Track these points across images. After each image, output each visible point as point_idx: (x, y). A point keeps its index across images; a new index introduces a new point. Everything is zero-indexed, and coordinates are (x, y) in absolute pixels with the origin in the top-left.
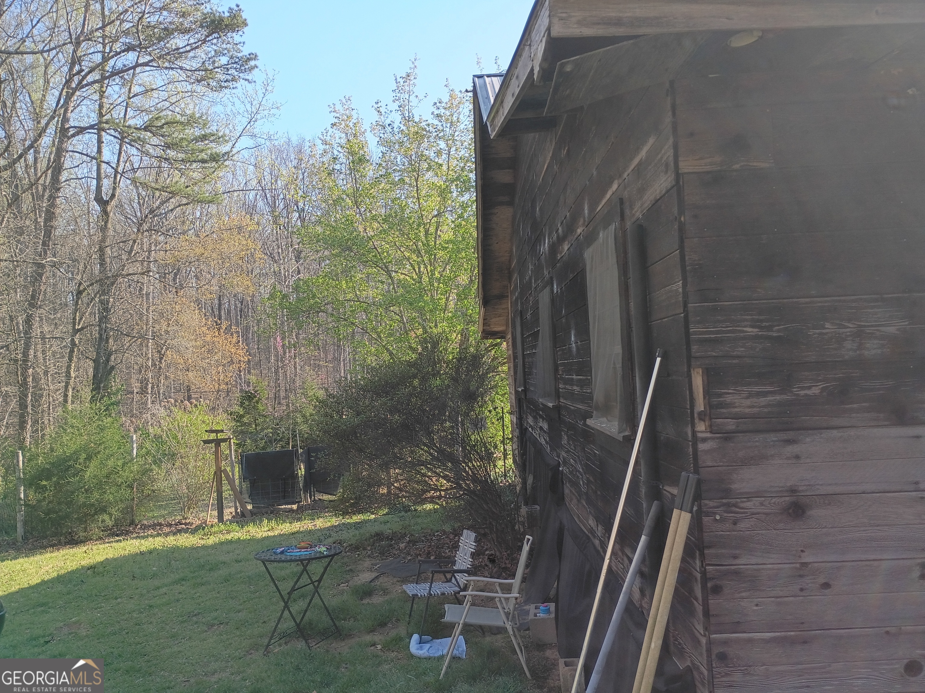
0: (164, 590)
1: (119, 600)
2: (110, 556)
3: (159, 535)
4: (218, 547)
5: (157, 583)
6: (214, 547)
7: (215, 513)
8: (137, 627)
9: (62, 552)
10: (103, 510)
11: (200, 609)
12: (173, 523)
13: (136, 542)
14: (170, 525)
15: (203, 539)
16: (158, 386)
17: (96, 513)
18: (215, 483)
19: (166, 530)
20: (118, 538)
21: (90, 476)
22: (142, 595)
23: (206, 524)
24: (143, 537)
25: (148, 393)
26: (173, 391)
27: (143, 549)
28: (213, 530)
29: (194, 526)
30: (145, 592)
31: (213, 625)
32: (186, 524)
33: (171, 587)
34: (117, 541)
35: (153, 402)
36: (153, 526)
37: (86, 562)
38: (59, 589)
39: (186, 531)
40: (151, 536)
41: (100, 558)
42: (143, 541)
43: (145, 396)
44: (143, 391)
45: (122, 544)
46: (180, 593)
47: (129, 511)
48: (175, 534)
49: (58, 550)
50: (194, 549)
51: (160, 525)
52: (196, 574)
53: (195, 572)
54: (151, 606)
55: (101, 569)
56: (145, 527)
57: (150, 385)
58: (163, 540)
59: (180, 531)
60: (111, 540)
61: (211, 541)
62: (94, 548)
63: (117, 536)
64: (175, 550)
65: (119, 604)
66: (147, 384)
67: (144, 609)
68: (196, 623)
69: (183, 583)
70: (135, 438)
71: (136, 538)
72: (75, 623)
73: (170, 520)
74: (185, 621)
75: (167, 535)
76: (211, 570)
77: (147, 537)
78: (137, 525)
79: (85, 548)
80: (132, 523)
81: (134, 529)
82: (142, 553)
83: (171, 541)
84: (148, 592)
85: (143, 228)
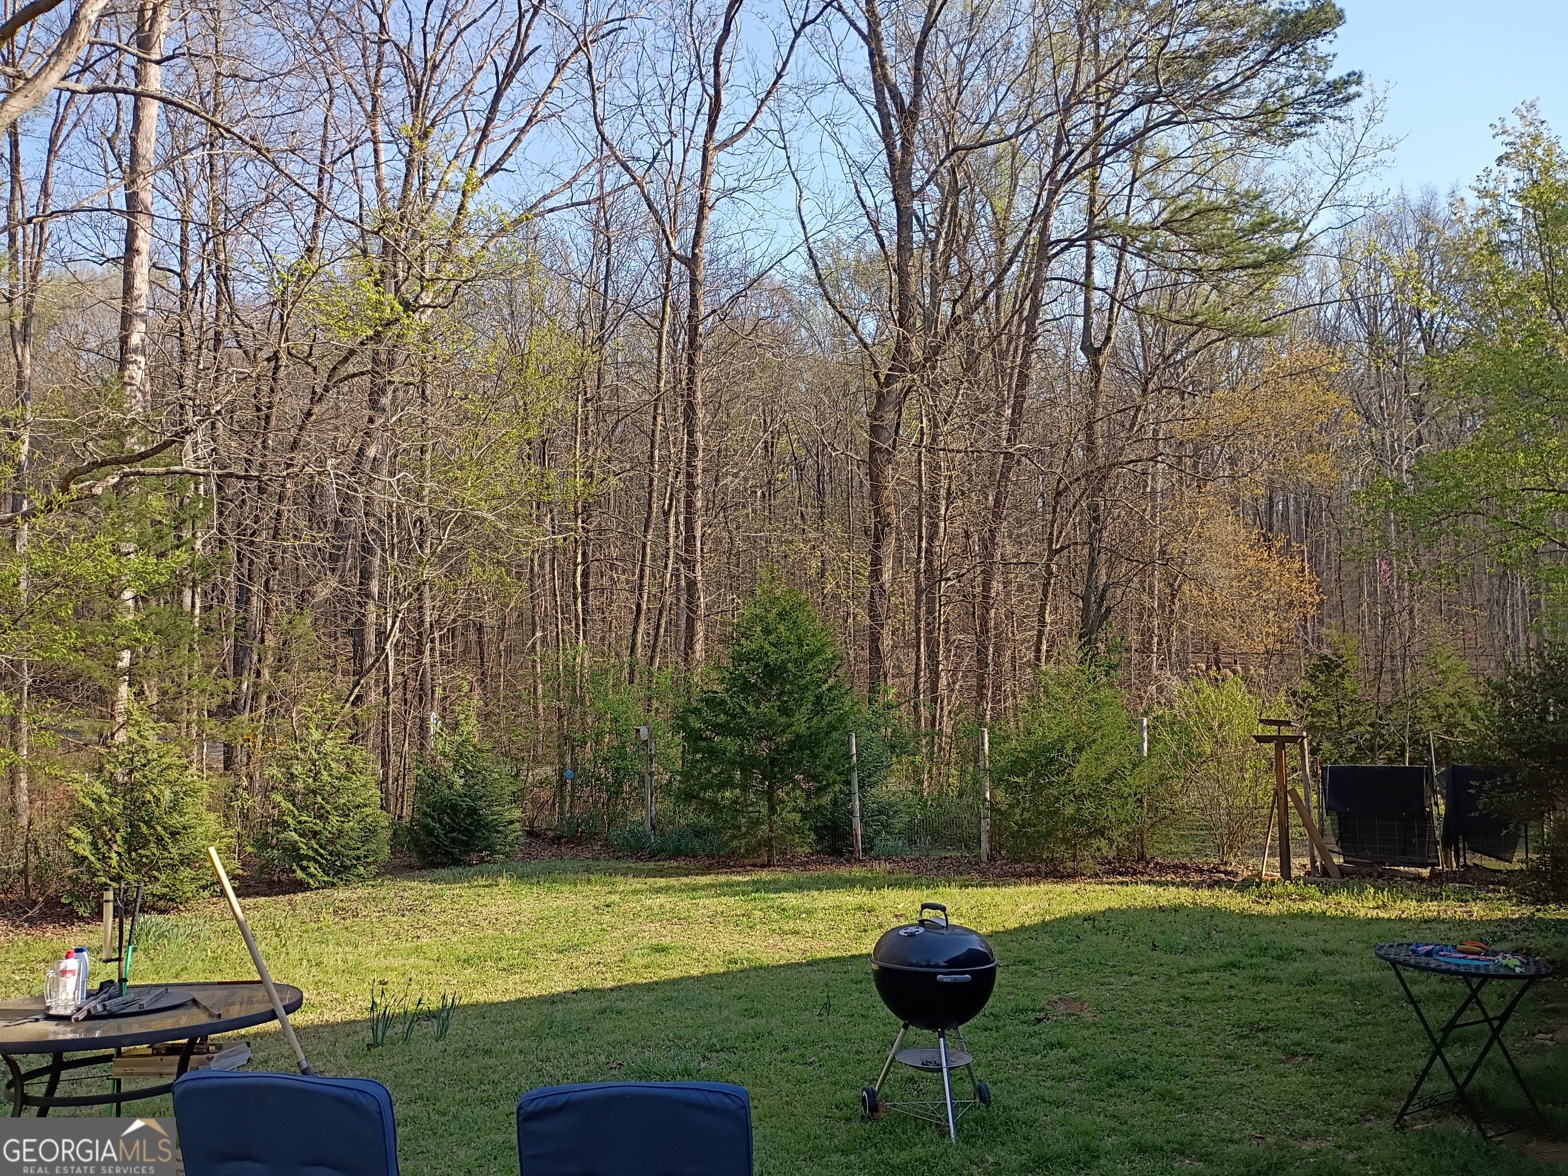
0: (1206, 976)
1: (1135, 977)
2: (1115, 905)
3: (1184, 884)
4: (1288, 921)
5: (1191, 962)
6: (1279, 919)
7: (1276, 861)
8: (1169, 1027)
9: (1043, 887)
10: (1101, 833)
11: (1269, 1021)
12: (1206, 868)
13: (1151, 890)
14: (1201, 871)
15: (1258, 902)
16: (1168, 641)
17: (1090, 835)
18: (1276, 811)
19: (1197, 878)
20: (1121, 879)
21: (1080, 776)
22: (1170, 978)
23: (1260, 878)
24: (1161, 884)
25: (1152, 652)
26: (1191, 649)
27: (1163, 902)
28: (1275, 890)
29: (1240, 879)
30: (1174, 973)
31: (1294, 1055)
32: (1226, 873)
33: (1217, 975)
34: (1122, 883)
35: (1161, 667)
36: (1175, 869)
37: (1079, 908)
38: (1047, 943)
39: (1229, 885)
40: (1173, 884)
41: (1100, 906)
42: (1160, 890)
43: (1148, 657)
44: (1145, 649)
45: (1130, 889)
46: (1231, 987)
47: (1136, 837)
48: (1211, 887)
49: (1038, 883)
50: (1244, 916)
51: (1184, 867)
52: (1254, 960)
53: (1252, 957)
54: (1187, 999)
55: (1104, 924)
56: (1162, 869)
57: (1156, 639)
58: (1192, 893)
59: (1218, 883)
60: (1112, 880)
61: (1274, 908)
62: (1088, 887)
63: (1120, 874)
64: (1213, 912)
65: (1136, 983)
66: (1151, 637)
67: (1177, 1000)
68: (1265, 1043)
69: (1236, 971)
70: (1145, 723)
71: (1150, 882)
72: (1075, 1000)
73: (1199, 860)
74: (1246, 1037)
75: (1198, 886)
76: (1280, 958)
77: (1167, 884)
78: (1148, 863)
79: (1076, 886)
80: (1142, 857)
81: (1144, 868)
82: (1162, 909)
83: (1206, 897)
84: (1179, 974)
85: (1151, 386)
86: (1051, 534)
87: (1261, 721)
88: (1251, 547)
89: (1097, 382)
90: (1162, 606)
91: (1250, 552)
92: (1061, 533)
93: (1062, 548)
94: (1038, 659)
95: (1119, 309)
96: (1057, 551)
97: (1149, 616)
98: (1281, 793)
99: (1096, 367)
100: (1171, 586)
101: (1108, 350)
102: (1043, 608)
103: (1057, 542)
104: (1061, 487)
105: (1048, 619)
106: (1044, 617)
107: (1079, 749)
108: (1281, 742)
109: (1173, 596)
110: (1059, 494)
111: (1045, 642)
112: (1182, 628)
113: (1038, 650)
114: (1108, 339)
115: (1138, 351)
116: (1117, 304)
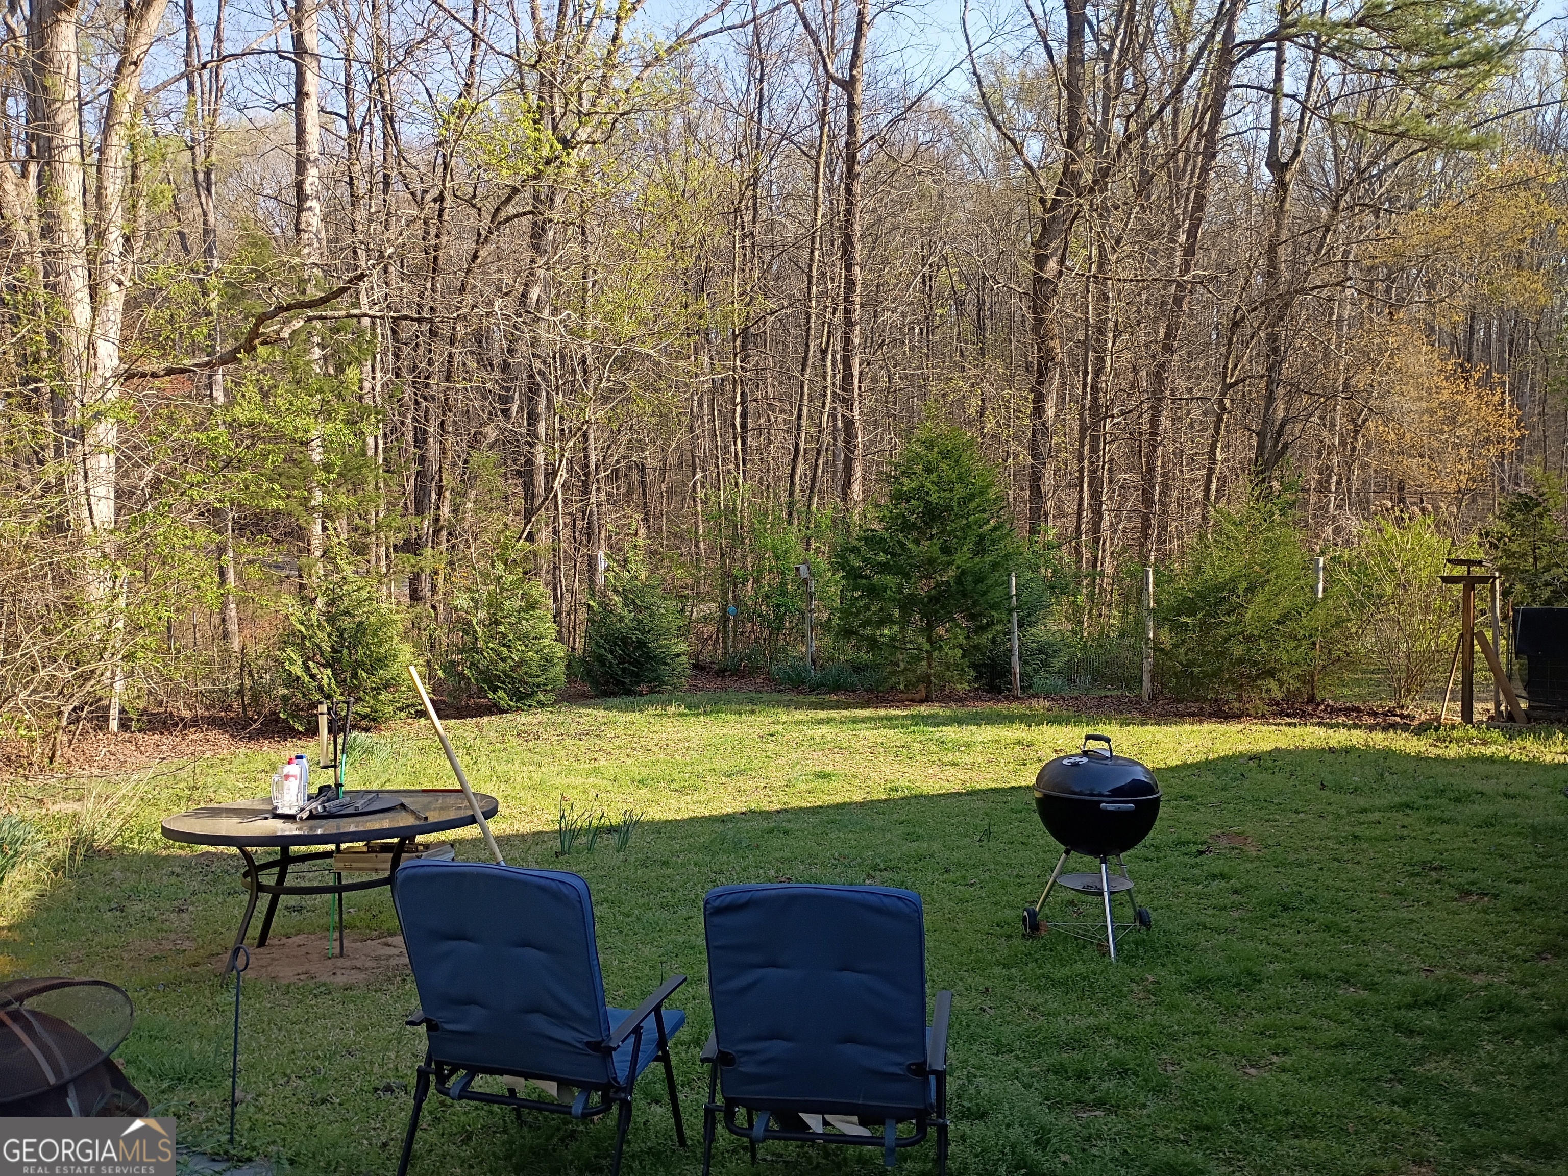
0: (1377, 816)
1: (1302, 815)
2: (1282, 745)
3: (1356, 726)
4: (1467, 765)
5: (1362, 802)
6: (1458, 762)
7: (1458, 707)
8: (1336, 863)
9: (1207, 727)
10: (1271, 673)
11: (1443, 861)
12: (1380, 711)
13: (1321, 732)
14: (1375, 714)
15: (1435, 746)
16: (1348, 479)
17: (1258, 676)
18: (1459, 655)
19: (1370, 721)
20: (1288, 720)
21: (1252, 617)
22: (1339, 817)
23: (1439, 722)
24: (1331, 726)
25: (1330, 492)
26: (1373, 488)
27: (1333, 743)
28: (1455, 733)
29: (1416, 722)
30: (1343, 812)
31: (1469, 893)
32: (1402, 716)
33: (1389, 815)
34: (1289, 724)
35: (1339, 507)
36: (1347, 711)
37: (1243, 748)
38: (1210, 780)
39: (1405, 728)
40: (1345, 726)
41: (1267, 746)
42: (1331, 732)
43: (1326, 496)
44: (1323, 488)
45: (1298, 730)
46: (1403, 827)
47: (1308, 680)
48: (1385, 729)
49: (1201, 722)
50: (1419, 758)
51: (1358, 710)
52: (1430, 802)
53: (1427, 798)
54: (1356, 837)
55: (1270, 763)
56: (1332, 711)
57: (1334, 479)
58: (1365, 736)
59: (1394, 726)
60: (1278, 721)
61: (1453, 751)
62: (1254, 728)
63: (1288, 716)
64: (1388, 754)
65: (1302, 821)
66: (1330, 476)
67: (1346, 838)
68: (1438, 882)
69: (1408, 811)
70: (1321, 565)
71: (1319, 724)
72: (1238, 835)
73: (1374, 704)
74: (1418, 874)
75: (1372, 728)
76: (1457, 800)
77: (1337, 726)
78: (1318, 705)
79: (1241, 727)
80: (1311, 700)
81: (1314, 710)
82: (1332, 750)
83: (1379, 739)
84: (1349, 813)
85: (1343, 204)
86: (1226, 367)
87: (1449, 561)
88: (1447, 379)
89: (1283, 202)
90: (1343, 443)
91: (1445, 384)
92: (1236, 366)
93: (1236, 383)
94: (1207, 497)
95: (1310, 118)
96: (1232, 385)
97: (1329, 454)
98: (1468, 636)
99: (1282, 185)
100: (1353, 421)
101: (1296, 165)
102: (1213, 446)
103: (1232, 375)
104: (1238, 317)
105: (1219, 457)
106: (1215, 455)
107: (1251, 589)
108: (1470, 583)
109: (1356, 432)
110: (1236, 324)
111: (1214, 481)
112: (1364, 467)
113: (1207, 489)
114: (1297, 152)
115: (1329, 166)
116: (1308, 114)
